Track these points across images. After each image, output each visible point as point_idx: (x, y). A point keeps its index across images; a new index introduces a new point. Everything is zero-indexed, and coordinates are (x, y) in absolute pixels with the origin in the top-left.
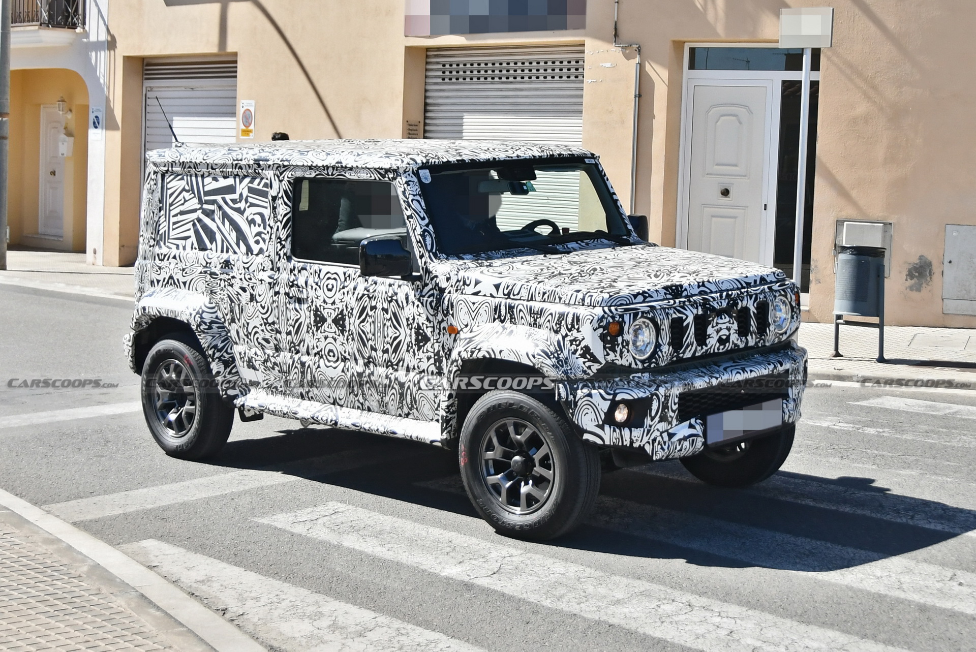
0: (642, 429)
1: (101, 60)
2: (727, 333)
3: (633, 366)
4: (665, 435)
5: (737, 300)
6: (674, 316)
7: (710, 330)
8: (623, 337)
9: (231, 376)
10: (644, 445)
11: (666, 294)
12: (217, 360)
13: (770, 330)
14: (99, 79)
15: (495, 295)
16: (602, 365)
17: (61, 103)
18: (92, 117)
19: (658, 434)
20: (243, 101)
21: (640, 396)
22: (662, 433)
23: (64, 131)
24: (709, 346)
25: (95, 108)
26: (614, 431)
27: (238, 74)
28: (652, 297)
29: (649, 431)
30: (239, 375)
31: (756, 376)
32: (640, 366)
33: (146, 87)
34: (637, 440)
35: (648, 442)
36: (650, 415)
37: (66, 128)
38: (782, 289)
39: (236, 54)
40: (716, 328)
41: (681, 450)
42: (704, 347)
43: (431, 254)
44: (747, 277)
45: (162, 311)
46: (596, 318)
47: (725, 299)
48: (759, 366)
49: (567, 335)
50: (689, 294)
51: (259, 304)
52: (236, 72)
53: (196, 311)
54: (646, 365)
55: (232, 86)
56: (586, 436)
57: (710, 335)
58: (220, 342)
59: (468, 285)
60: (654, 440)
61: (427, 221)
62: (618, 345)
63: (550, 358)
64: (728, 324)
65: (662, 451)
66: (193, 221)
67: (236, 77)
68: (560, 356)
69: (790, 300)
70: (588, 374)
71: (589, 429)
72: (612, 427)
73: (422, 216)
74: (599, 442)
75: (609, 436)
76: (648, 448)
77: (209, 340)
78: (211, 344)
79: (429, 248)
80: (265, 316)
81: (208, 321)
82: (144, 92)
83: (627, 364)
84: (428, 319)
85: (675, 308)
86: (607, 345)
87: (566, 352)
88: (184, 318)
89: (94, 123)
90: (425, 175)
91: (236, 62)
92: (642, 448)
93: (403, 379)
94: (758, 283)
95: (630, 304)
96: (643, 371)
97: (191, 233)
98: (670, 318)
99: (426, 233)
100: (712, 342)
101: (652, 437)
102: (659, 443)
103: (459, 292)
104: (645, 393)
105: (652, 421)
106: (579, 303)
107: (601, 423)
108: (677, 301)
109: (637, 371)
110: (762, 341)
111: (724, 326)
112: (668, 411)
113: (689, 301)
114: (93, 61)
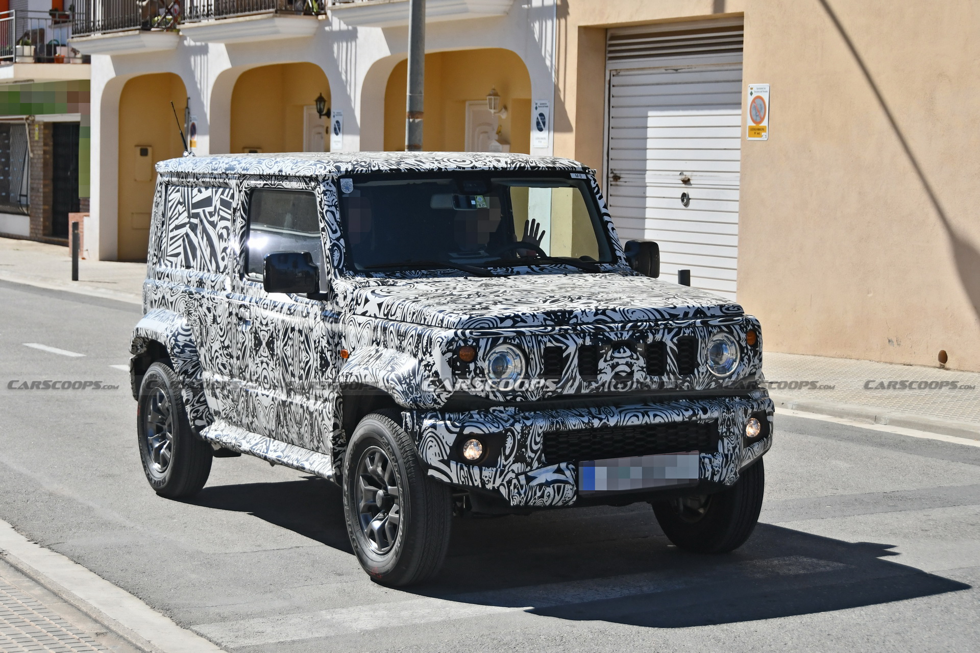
0: (495, 469)
1: (547, 30)
2: (628, 370)
3: (491, 397)
4: (522, 478)
5: (647, 332)
6: (549, 344)
7: (601, 364)
8: (476, 364)
9: (199, 405)
10: (498, 487)
11: (545, 320)
12: (187, 386)
13: (699, 372)
14: (544, 59)
15: (378, 316)
16: (451, 394)
17: (493, 97)
18: (535, 115)
19: (513, 476)
20: (751, 85)
21: (491, 431)
22: (517, 475)
23: (496, 137)
24: (600, 383)
25: (539, 103)
26: (462, 468)
27: (745, 46)
28: (526, 322)
29: (502, 472)
30: (206, 404)
31: (662, 421)
32: (501, 399)
33: (611, 71)
34: (488, 481)
35: (502, 484)
36: (504, 454)
37: (499, 133)
38: (725, 326)
39: (740, 16)
40: (611, 363)
41: (542, 496)
42: (593, 383)
43: (336, 270)
44: (675, 307)
45: (149, 333)
46: (445, 340)
47: (628, 331)
48: (670, 411)
49: (422, 360)
50: (579, 322)
51: (219, 326)
52: (742, 42)
53: (172, 333)
54: (508, 398)
55: (735, 64)
56: (431, 472)
57: (601, 370)
58: (191, 367)
59: (359, 305)
60: (509, 482)
61: (339, 234)
62: (470, 372)
63: (401, 384)
64: (629, 360)
65: (518, 495)
66: (183, 236)
67: (741, 50)
68: (412, 382)
69: (737, 339)
70: (439, 404)
71: (433, 464)
72: (459, 464)
73: (334, 229)
74: (446, 479)
75: (455, 474)
76: (503, 491)
77: (180, 365)
78: (182, 368)
79: (336, 264)
80: (222, 339)
81: (181, 344)
82: (607, 78)
83: (483, 395)
84: (328, 342)
85: (552, 336)
86: (457, 372)
87: (418, 378)
88: (161, 340)
89: (538, 123)
90: (348, 185)
91: (741, 28)
92: (496, 491)
93: (312, 409)
94: (690, 315)
95: (494, 328)
96: (506, 404)
97: (181, 250)
98: (542, 347)
99: (335, 248)
100: (606, 377)
101: (507, 479)
102: (515, 487)
103: (352, 312)
104: (498, 428)
105: (506, 460)
106: (439, 324)
107: (446, 458)
108: (557, 328)
109: (498, 404)
110: (686, 384)
111: (624, 361)
112: (526, 450)
113: (575, 329)
114: (537, 36)
